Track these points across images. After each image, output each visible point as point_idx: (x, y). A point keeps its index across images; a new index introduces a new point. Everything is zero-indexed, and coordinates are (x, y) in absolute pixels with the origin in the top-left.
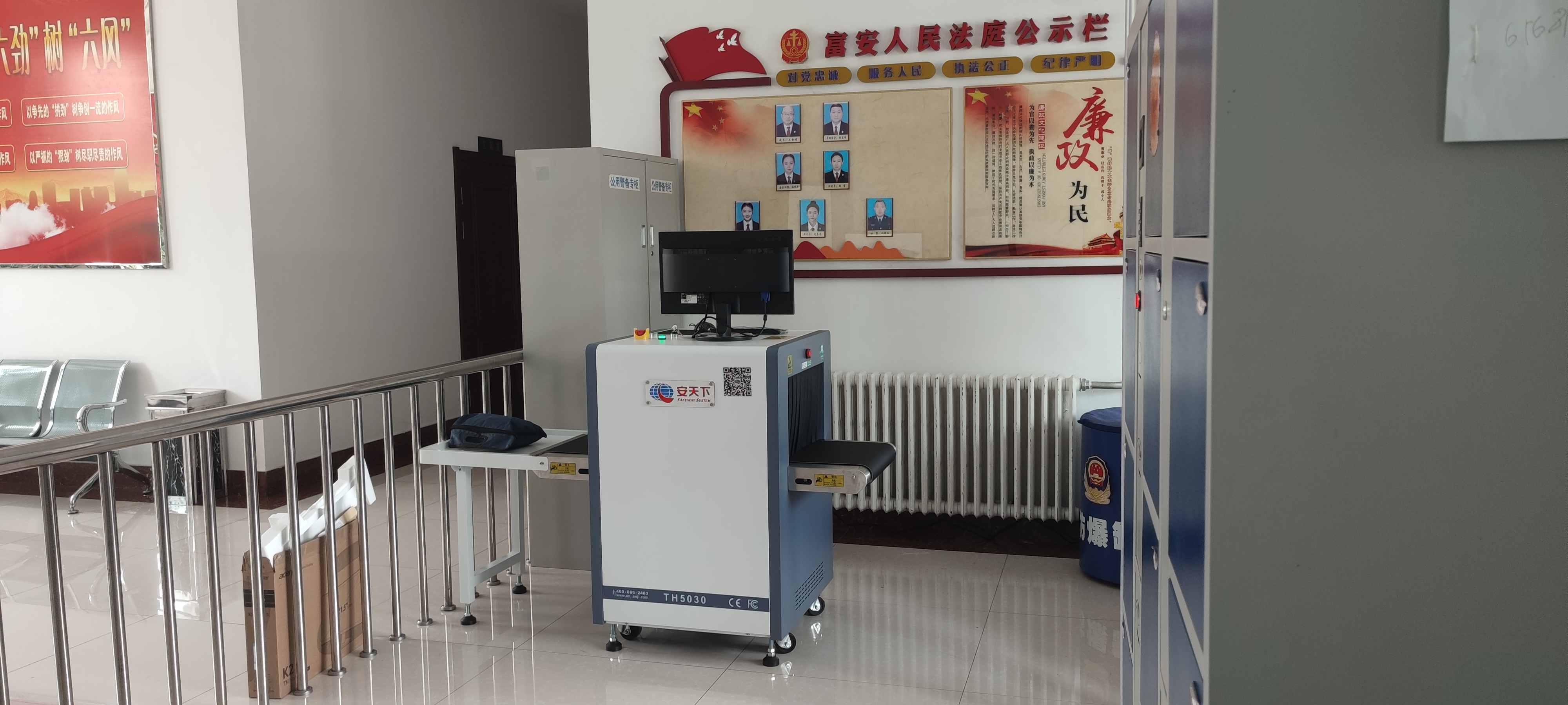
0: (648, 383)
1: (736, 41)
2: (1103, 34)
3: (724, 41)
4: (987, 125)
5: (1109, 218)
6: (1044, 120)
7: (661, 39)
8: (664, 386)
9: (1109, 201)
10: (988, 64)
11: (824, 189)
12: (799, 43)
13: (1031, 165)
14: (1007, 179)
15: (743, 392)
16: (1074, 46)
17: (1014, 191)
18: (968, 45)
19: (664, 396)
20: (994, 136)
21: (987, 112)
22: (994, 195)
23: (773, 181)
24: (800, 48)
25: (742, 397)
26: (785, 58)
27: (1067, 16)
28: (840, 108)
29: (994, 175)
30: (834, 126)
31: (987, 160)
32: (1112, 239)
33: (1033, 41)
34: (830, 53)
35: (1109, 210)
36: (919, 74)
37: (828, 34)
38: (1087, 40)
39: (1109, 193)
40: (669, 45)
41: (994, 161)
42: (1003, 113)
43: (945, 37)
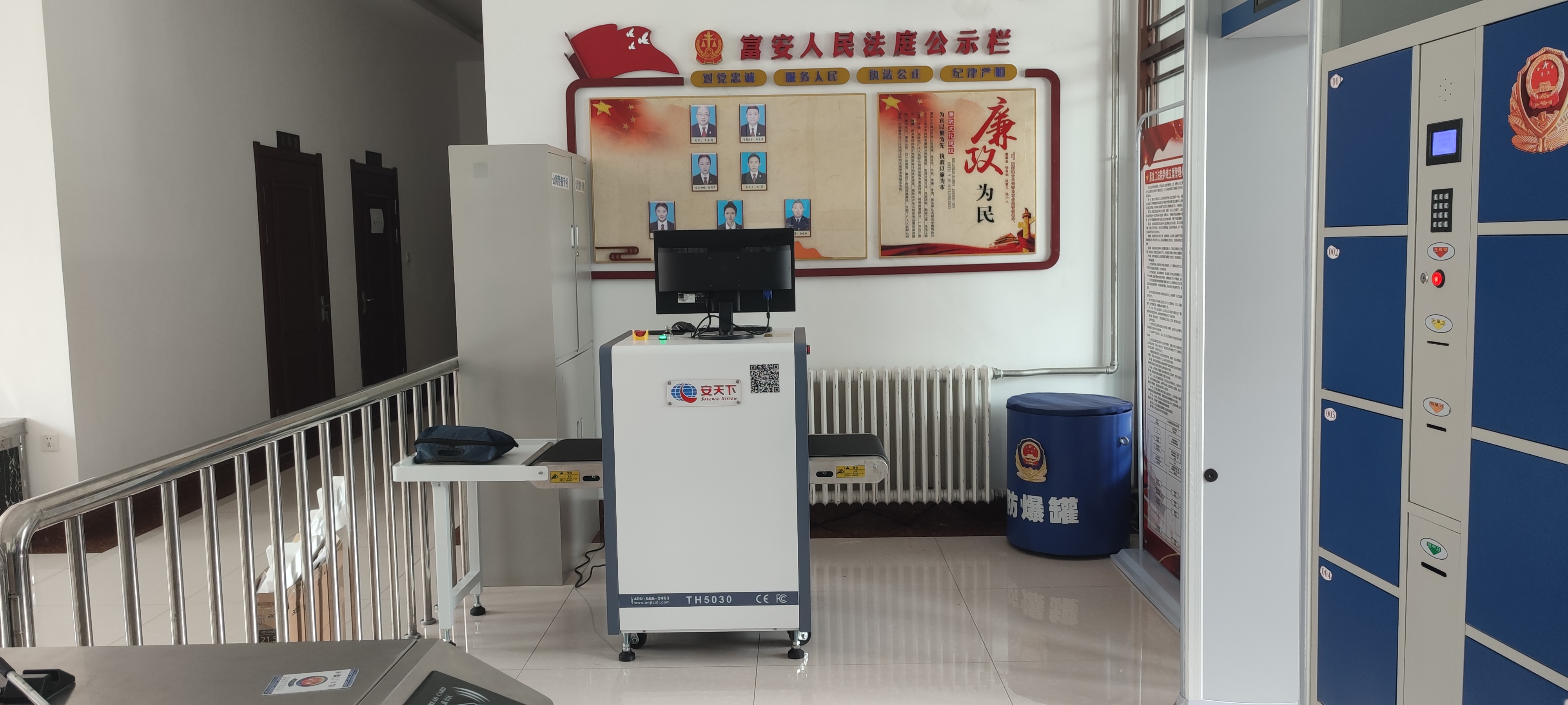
0: (669, 383)
1: (647, 40)
2: (1006, 48)
3: (635, 39)
4: (900, 131)
5: (1013, 219)
6: (953, 127)
7: (566, 35)
8: (686, 386)
9: (1013, 203)
10: (901, 72)
11: (742, 190)
12: (714, 45)
13: (942, 168)
14: (920, 182)
15: (771, 389)
16: (979, 58)
17: (926, 193)
18: (881, 53)
19: (687, 396)
20: (907, 141)
21: (900, 118)
22: (907, 197)
23: (689, 181)
24: (715, 49)
25: (770, 394)
26: (700, 59)
27: (973, 30)
28: (757, 110)
29: (907, 178)
30: (751, 127)
31: (900, 163)
32: (1015, 238)
33: (942, 51)
34: (746, 56)
35: (1013, 211)
36: (835, 80)
37: (744, 36)
38: (992, 52)
39: (1013, 195)
40: (575, 41)
41: (907, 164)
42: (915, 119)
43: (859, 45)
